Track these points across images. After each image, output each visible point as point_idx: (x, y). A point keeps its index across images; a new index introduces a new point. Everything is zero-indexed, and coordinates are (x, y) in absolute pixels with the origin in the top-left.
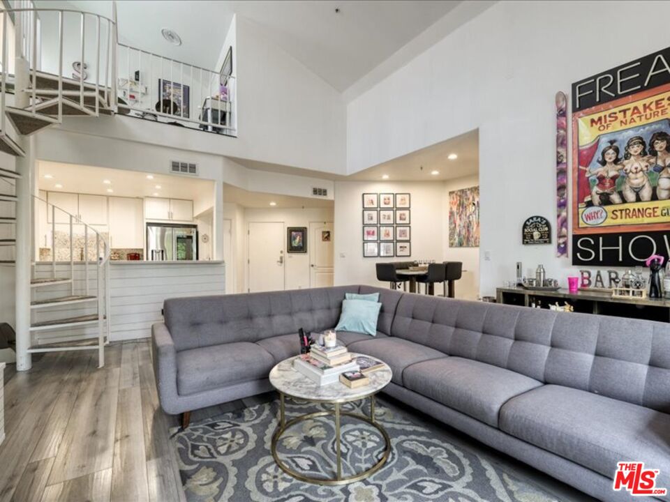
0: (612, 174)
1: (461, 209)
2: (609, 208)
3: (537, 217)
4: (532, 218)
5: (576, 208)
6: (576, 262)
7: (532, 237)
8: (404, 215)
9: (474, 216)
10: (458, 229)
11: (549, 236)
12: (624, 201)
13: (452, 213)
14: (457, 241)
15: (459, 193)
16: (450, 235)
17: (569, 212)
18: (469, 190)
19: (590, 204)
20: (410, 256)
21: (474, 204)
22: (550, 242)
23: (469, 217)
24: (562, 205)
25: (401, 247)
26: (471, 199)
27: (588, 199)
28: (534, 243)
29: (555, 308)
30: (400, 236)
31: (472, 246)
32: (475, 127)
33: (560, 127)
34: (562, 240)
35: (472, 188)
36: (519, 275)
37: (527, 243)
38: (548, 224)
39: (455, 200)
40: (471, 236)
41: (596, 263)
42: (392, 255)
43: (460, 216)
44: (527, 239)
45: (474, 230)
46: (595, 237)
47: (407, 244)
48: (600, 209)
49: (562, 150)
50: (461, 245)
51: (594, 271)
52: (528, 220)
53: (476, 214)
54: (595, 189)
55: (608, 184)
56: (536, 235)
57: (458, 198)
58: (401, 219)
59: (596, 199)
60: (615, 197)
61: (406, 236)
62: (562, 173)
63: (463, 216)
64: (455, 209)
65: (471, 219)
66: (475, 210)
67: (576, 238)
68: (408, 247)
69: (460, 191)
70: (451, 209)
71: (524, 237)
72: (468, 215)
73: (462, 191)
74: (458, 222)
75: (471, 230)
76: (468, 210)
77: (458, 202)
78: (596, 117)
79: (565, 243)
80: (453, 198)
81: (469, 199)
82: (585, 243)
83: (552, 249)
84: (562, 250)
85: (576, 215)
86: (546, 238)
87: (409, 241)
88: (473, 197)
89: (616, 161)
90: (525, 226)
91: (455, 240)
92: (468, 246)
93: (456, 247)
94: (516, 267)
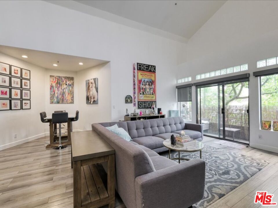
0: (144, 88)
1: (58, 86)
2: (144, 95)
3: (129, 96)
4: (128, 96)
5: (138, 94)
6: (139, 108)
7: (128, 101)
8: (26, 83)
9: (67, 90)
10: (56, 95)
11: (132, 101)
12: (146, 94)
13: (52, 87)
14: (56, 100)
15: (57, 77)
16: (51, 97)
17: (136, 95)
18: (63, 77)
19: (141, 94)
20: (30, 109)
21: (66, 84)
22: (132, 103)
23: (63, 90)
24: (135, 93)
25: (25, 103)
26: (65, 82)
27: (140, 92)
28: (128, 103)
29: (142, 120)
30: (25, 96)
31: (65, 103)
32: (110, 61)
33: (134, 72)
34: (135, 102)
35: (65, 77)
36: (127, 112)
37: (127, 103)
38: (132, 98)
39: (55, 80)
40: (64, 98)
41: (142, 108)
42: (20, 109)
43: (58, 88)
44: (127, 102)
45: (66, 96)
46: (142, 102)
47: (28, 102)
48: (142, 95)
49: (134, 78)
50: (58, 103)
51: (142, 110)
52: (127, 96)
53: (67, 89)
54: (142, 91)
55: (144, 90)
56: (129, 100)
57: (57, 80)
58: (25, 85)
59: (142, 93)
60: (145, 93)
61: (28, 97)
62: (134, 84)
63: (60, 89)
64: (54, 85)
65: (65, 91)
66: (67, 87)
67: (138, 102)
68: (29, 104)
69: (58, 77)
70: (52, 84)
71: (126, 101)
72: (62, 89)
73: (60, 77)
74: (56, 92)
75: (64, 95)
76: (63, 86)
77: (57, 82)
78: (141, 73)
79: (135, 103)
80: (53, 79)
81: (63, 81)
82: (140, 103)
83: (132, 104)
84: (135, 105)
85: (138, 96)
86: (131, 102)
87: (29, 100)
88: (66, 81)
89: (145, 85)
90: (126, 98)
91: (54, 100)
92: (62, 103)
93: (55, 103)
94: (126, 110)
